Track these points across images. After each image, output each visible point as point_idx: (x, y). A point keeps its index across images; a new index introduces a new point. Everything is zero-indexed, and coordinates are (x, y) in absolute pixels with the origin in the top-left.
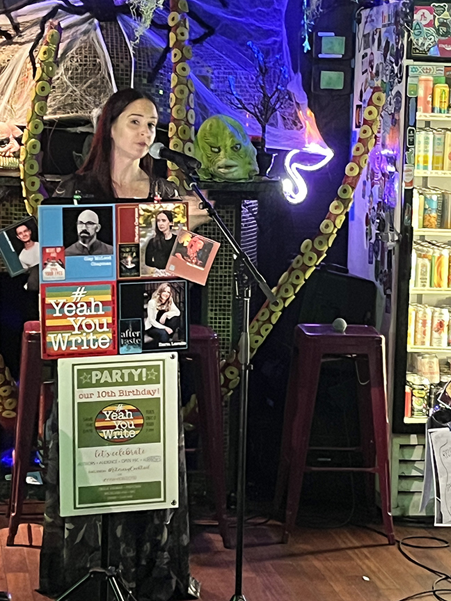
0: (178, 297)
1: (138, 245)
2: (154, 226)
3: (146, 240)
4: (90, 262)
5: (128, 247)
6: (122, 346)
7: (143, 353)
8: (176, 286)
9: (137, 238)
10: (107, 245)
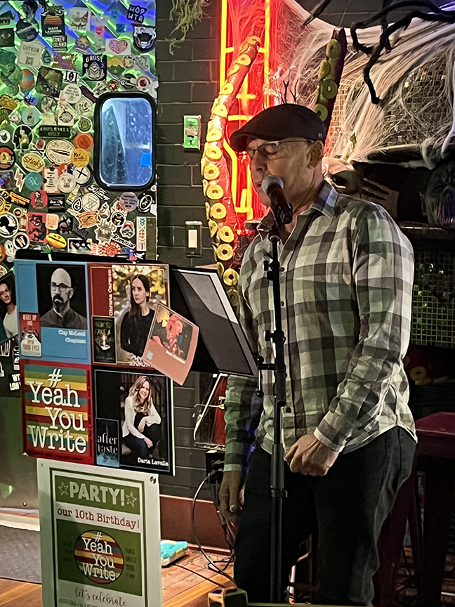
0: (158, 398)
1: (113, 319)
2: (129, 296)
3: (120, 313)
4: (65, 337)
5: (102, 321)
6: (99, 454)
7: (121, 468)
8: (155, 382)
9: (111, 311)
10: (80, 316)
